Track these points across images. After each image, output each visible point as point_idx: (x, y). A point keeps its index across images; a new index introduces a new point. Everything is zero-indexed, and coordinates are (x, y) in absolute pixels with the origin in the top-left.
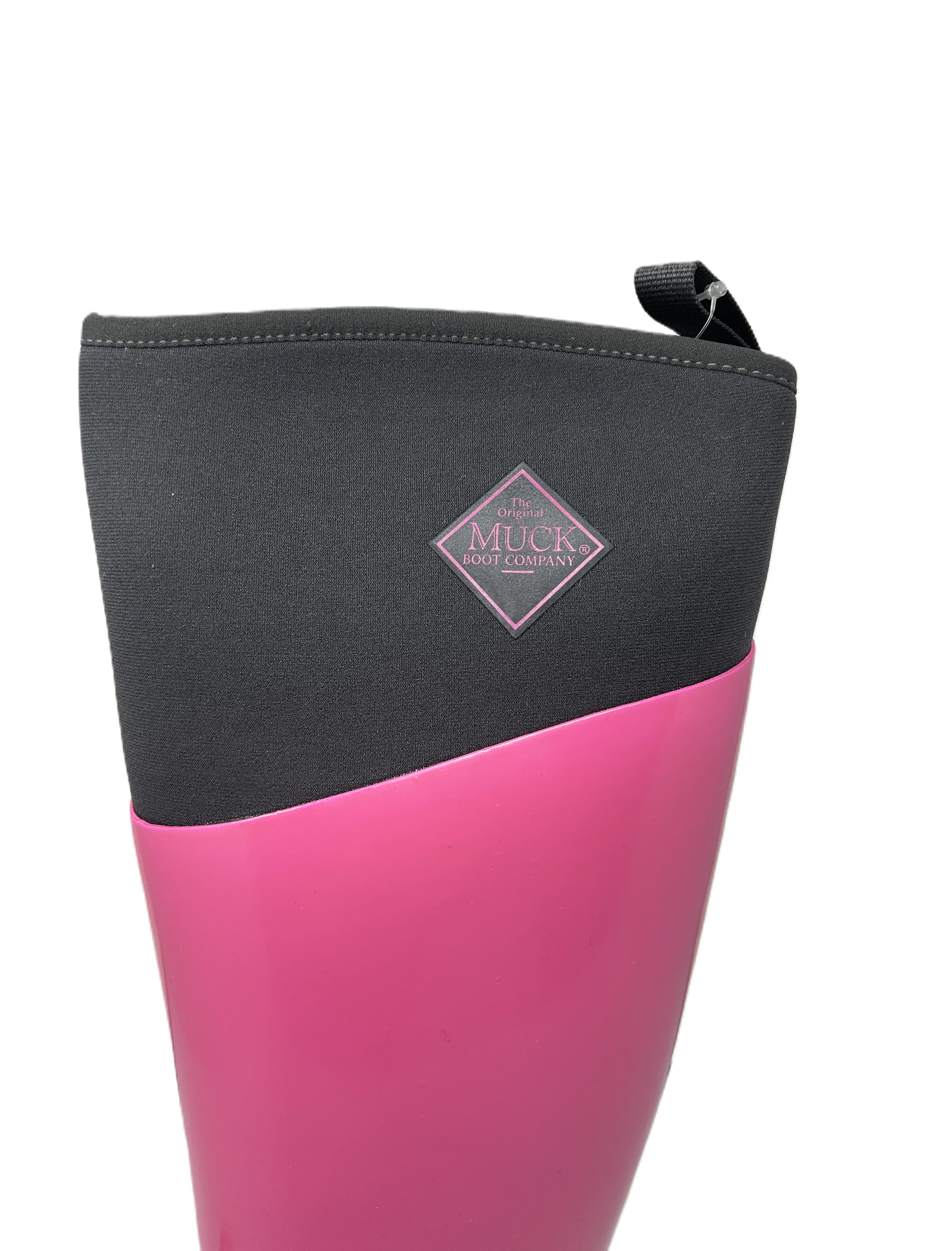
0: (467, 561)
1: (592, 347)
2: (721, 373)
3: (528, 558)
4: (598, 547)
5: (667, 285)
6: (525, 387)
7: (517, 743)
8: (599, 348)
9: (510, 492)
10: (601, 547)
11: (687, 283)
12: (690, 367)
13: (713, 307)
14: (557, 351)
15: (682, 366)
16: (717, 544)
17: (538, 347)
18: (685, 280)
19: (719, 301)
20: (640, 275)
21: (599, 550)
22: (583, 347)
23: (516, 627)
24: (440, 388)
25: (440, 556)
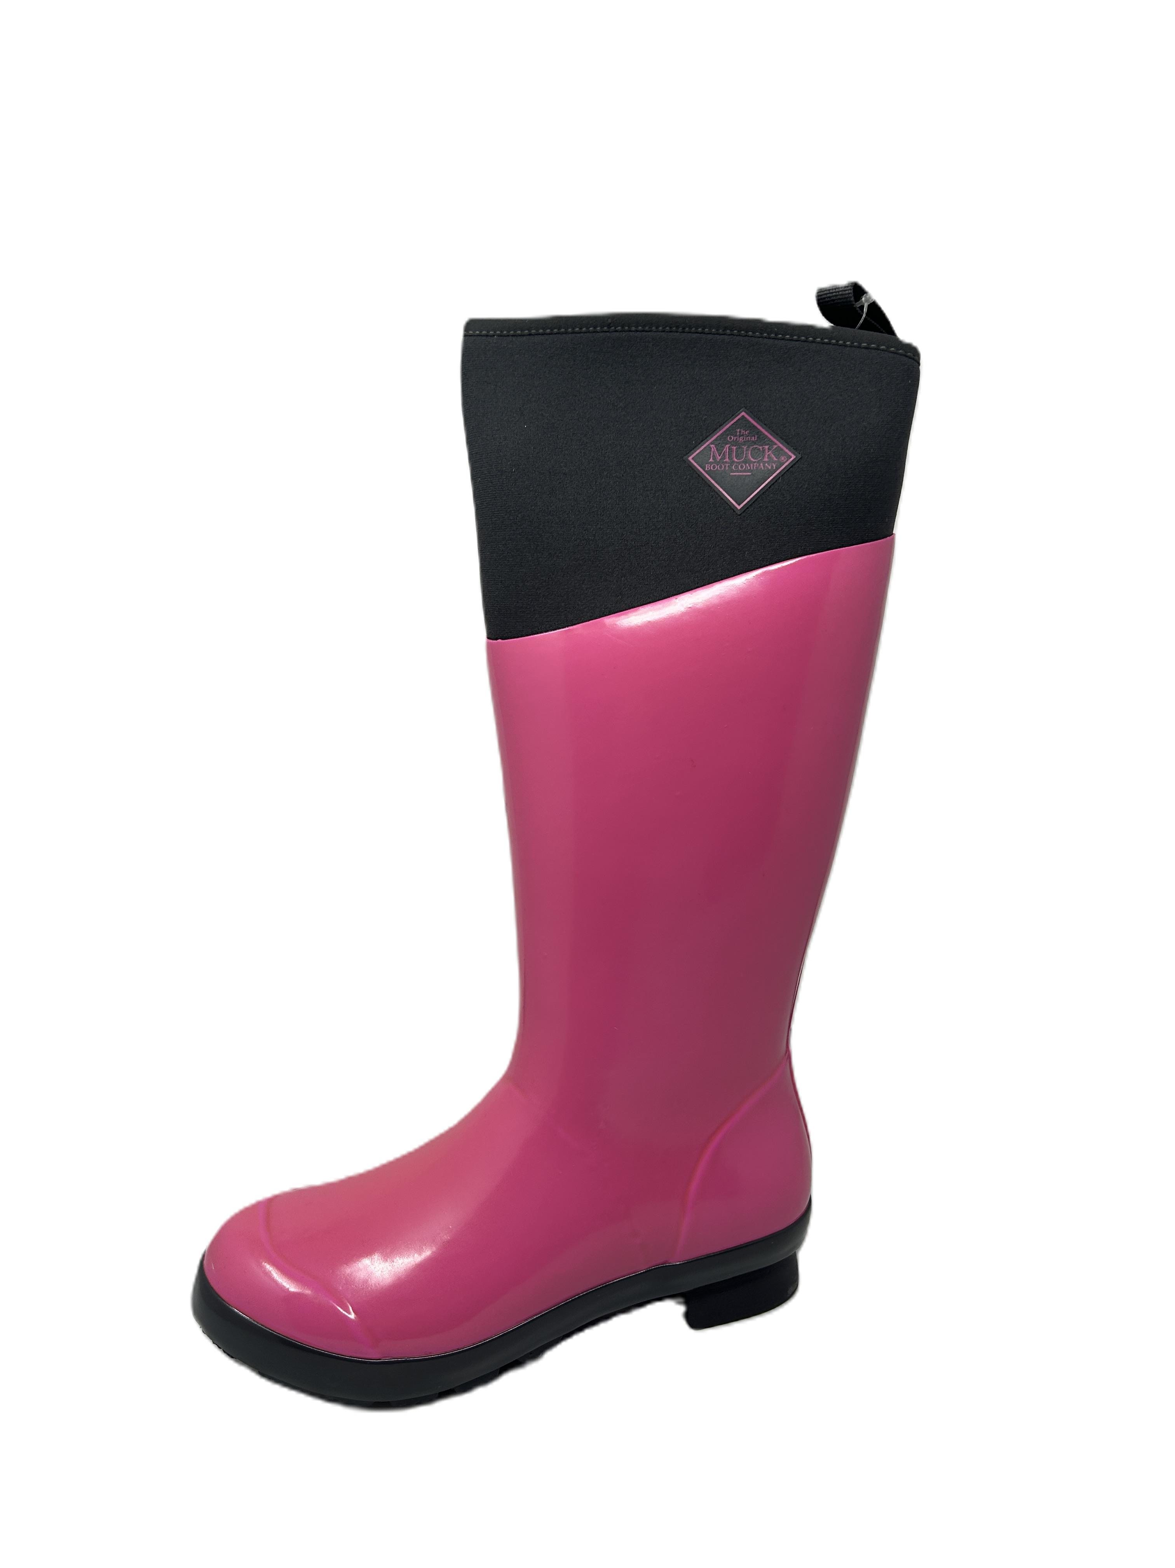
0: (708, 468)
1: (788, 334)
2: (870, 350)
3: (747, 465)
4: (792, 457)
5: (836, 296)
6: (745, 361)
8: (792, 335)
9: (735, 426)
10: (794, 457)
12: (850, 346)
13: (865, 310)
14: (766, 337)
15: (846, 346)
17: (754, 335)
18: (848, 295)
19: (869, 306)
20: (820, 294)
21: (792, 459)
22: (782, 335)
23: (739, 507)
24: (690, 362)
25: (691, 466)
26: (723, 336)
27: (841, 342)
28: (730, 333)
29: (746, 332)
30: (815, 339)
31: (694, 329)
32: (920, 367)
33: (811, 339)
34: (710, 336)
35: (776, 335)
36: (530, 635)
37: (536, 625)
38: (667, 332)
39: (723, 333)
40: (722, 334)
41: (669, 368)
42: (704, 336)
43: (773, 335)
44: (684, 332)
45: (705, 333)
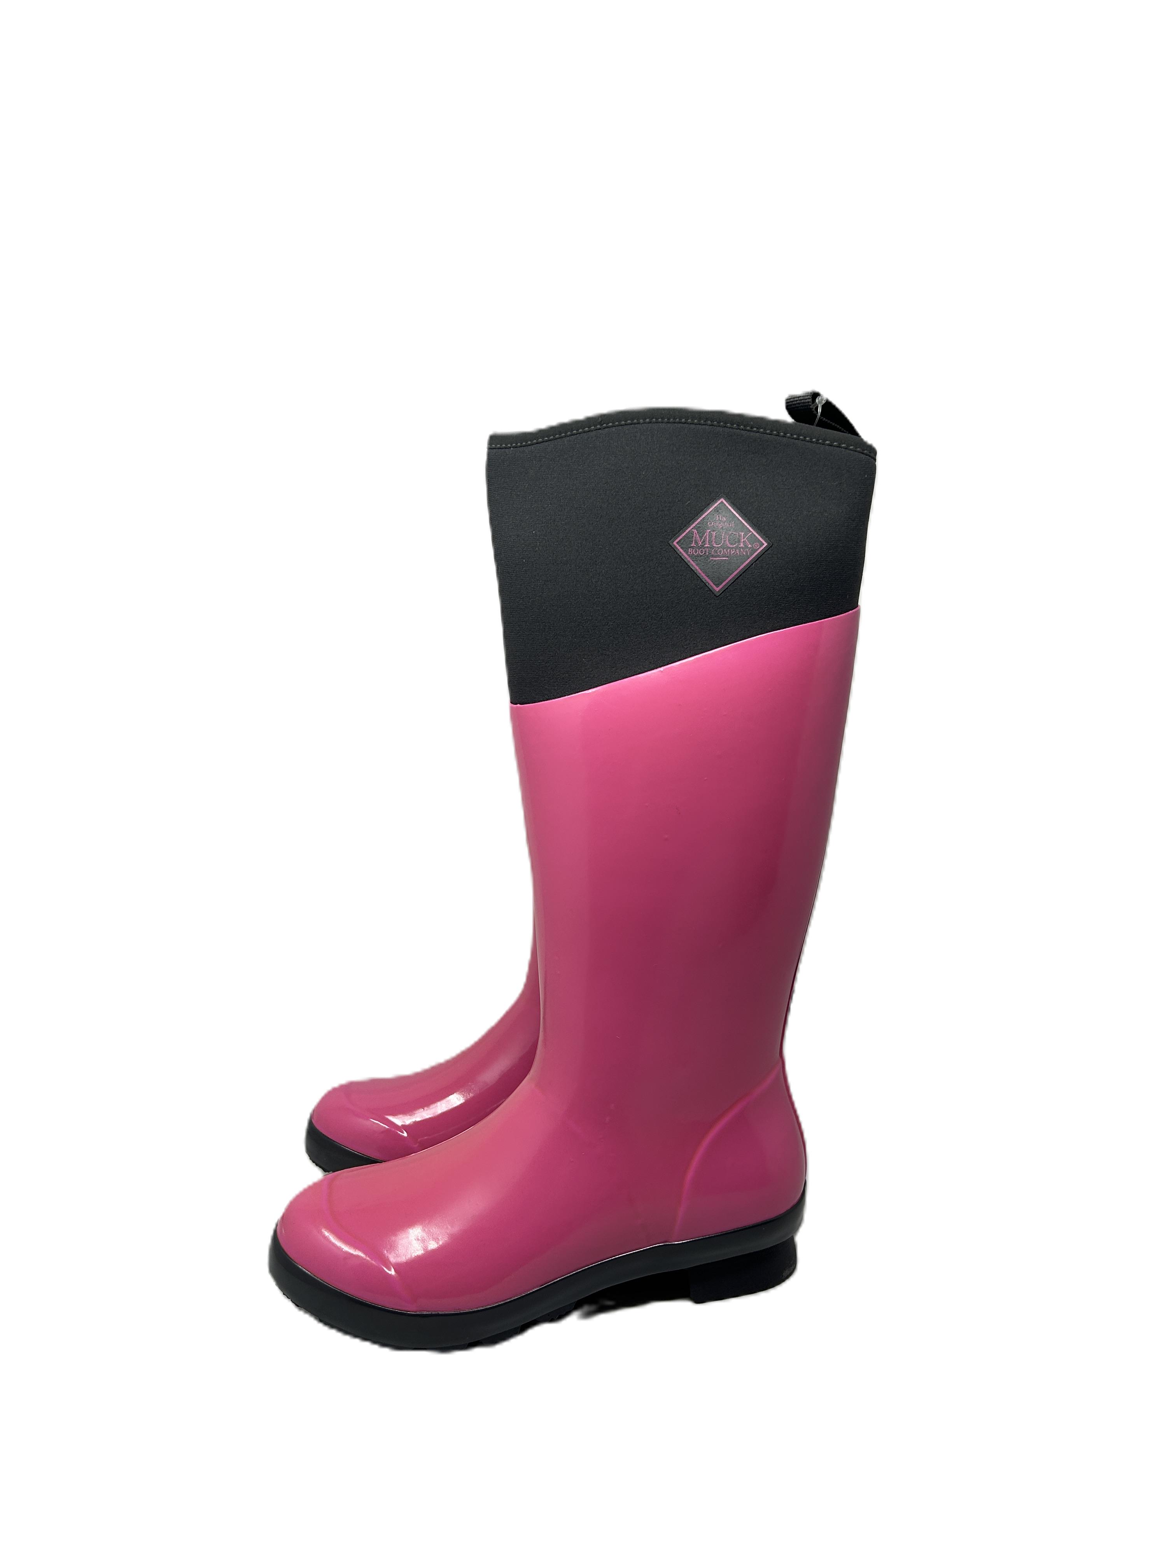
0: (690, 553)
1: (762, 428)
2: (833, 447)
3: (725, 550)
4: (764, 544)
5: (799, 404)
6: (724, 450)
7: (722, 650)
8: (765, 429)
9: (717, 510)
10: (766, 544)
11: (808, 402)
12: (816, 443)
13: (820, 410)
14: (742, 430)
15: (812, 442)
16: (828, 542)
17: (732, 426)
18: (807, 401)
19: (823, 407)
20: (789, 401)
21: (764, 546)
22: (757, 428)
23: (717, 589)
24: (675, 449)
25: (674, 550)
26: (704, 426)
27: (807, 439)
28: (710, 424)
29: (725, 424)
30: (785, 434)
31: (678, 420)
32: (876, 463)
33: (782, 434)
34: (693, 426)
35: (751, 428)
36: (542, 701)
37: (546, 693)
38: (653, 423)
39: (705, 423)
40: (704, 425)
41: (656, 454)
42: (687, 425)
43: (748, 428)
44: (669, 423)
45: (688, 423)
